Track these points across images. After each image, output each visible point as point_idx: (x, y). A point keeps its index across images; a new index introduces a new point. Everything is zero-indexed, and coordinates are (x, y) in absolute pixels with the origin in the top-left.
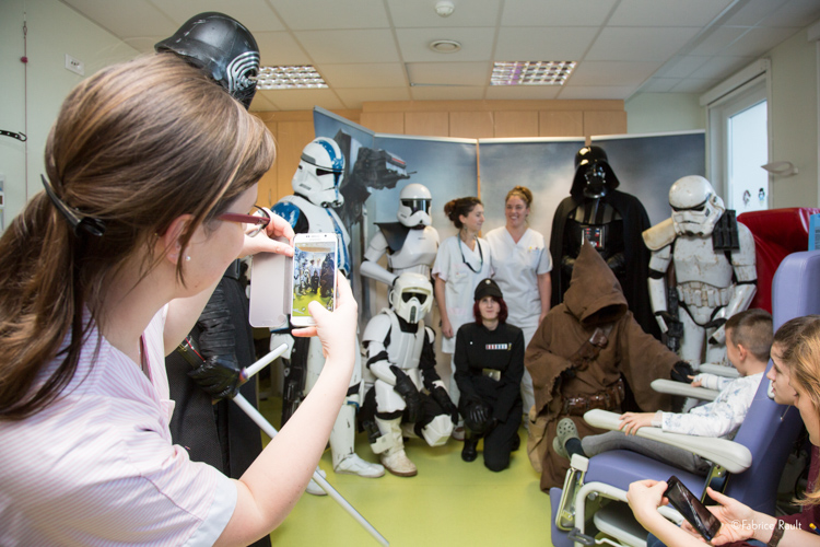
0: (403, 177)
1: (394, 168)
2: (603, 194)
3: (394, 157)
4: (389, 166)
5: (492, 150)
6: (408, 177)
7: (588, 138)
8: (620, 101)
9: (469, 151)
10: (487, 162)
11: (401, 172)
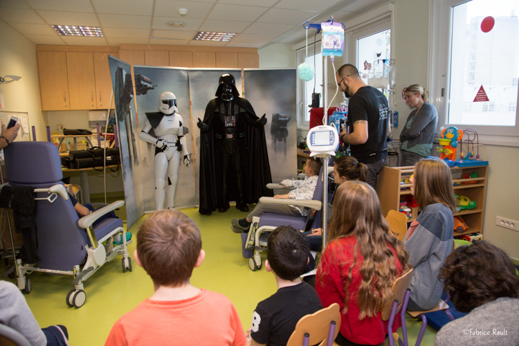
0: (150, 88)
1: (146, 84)
2: (232, 99)
3: (145, 77)
4: (142, 82)
5: (196, 74)
6: (153, 88)
7: (243, 69)
8: (256, 49)
9: (185, 74)
10: (194, 80)
11: (149, 85)
